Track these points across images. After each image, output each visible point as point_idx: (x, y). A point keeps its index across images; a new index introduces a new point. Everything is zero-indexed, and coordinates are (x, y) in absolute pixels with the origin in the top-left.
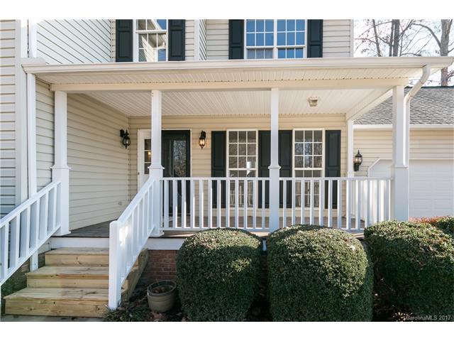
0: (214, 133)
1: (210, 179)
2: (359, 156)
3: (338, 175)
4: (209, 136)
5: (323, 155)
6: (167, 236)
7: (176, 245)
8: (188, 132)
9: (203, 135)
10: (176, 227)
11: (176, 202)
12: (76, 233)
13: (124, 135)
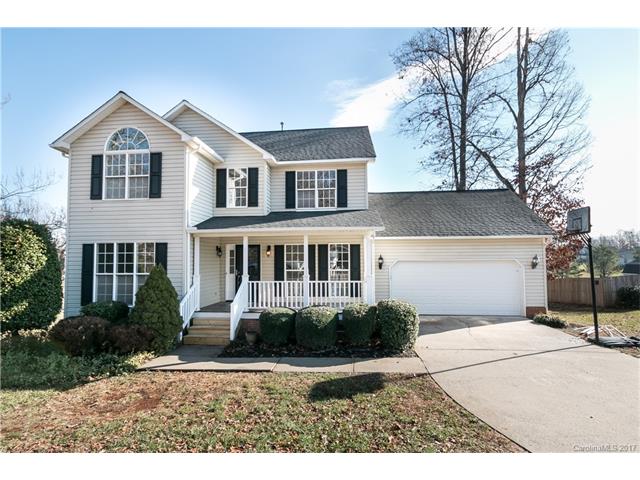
0: (276, 246)
1: (273, 282)
2: (381, 258)
3: (359, 279)
4: (272, 248)
5: (349, 261)
6: (251, 311)
7: (257, 316)
8: (259, 246)
9: (269, 248)
10: (255, 307)
11: (254, 295)
12: (203, 310)
13: (219, 250)
